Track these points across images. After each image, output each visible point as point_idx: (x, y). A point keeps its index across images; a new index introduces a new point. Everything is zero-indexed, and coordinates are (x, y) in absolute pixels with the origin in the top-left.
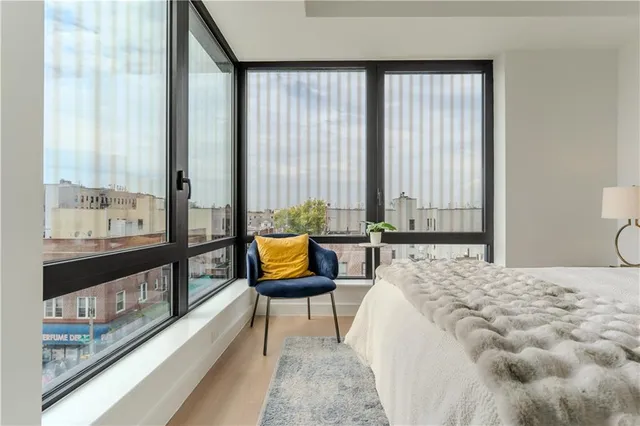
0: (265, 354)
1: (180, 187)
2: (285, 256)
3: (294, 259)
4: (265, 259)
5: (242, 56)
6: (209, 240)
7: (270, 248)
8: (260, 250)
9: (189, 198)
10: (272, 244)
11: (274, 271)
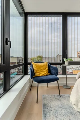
0: (37, 103)
1: (7, 44)
2: (41, 69)
3: (44, 70)
4: (35, 70)
5: (27, 11)
6: (17, 64)
7: (37, 66)
8: (33, 67)
9: (10, 48)
10: (37, 65)
11: (38, 74)
